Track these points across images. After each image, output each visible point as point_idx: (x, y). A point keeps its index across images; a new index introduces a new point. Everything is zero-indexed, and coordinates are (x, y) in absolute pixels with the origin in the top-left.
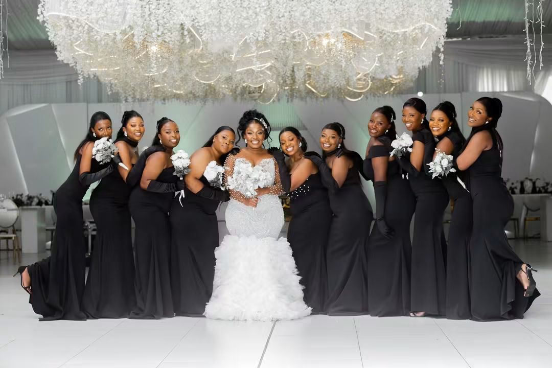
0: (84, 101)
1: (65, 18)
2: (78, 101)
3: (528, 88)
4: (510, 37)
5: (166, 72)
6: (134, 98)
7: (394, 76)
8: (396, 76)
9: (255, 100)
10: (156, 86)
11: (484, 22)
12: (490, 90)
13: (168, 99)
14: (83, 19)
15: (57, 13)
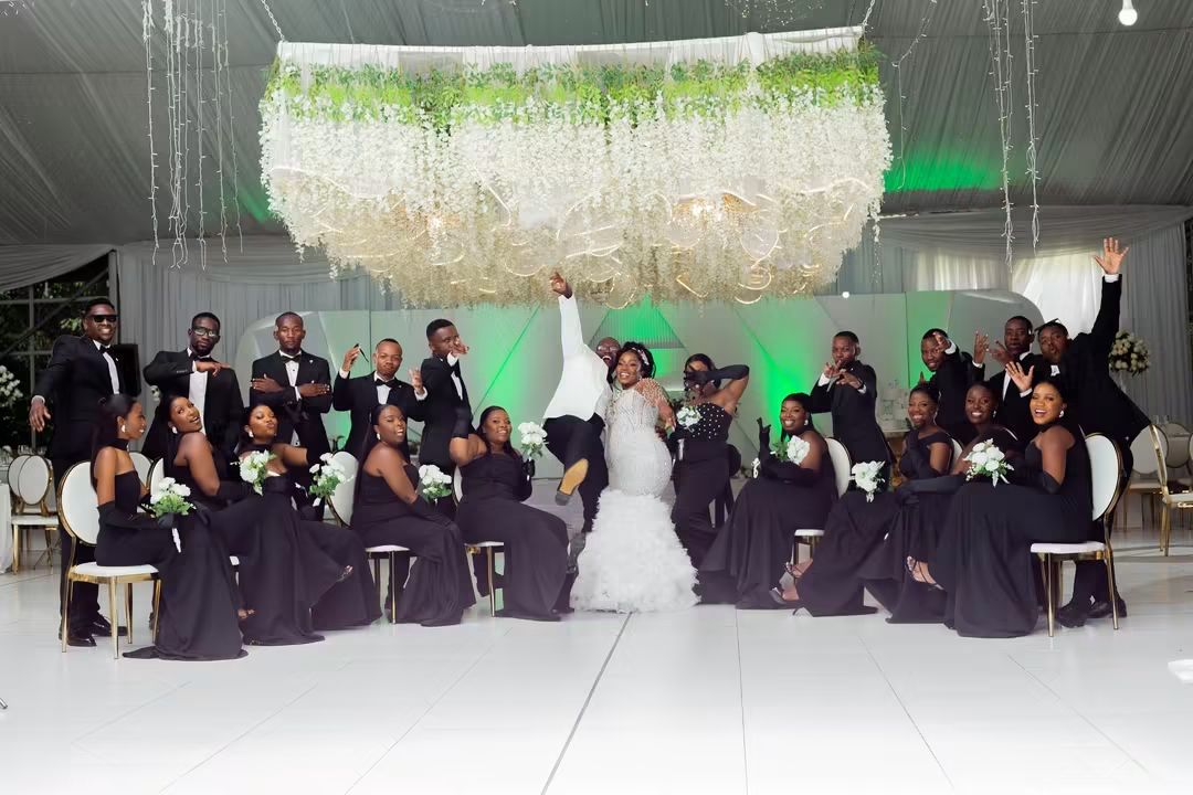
0: (366, 309)
1: (299, 175)
2: (357, 308)
3: (1003, 285)
4: (975, 212)
5: (462, 260)
6: (420, 300)
7: (806, 266)
8: (809, 265)
9: (601, 303)
10: (453, 283)
11: (939, 190)
12: (949, 288)
13: (478, 303)
14: (326, 177)
15: (287, 167)
